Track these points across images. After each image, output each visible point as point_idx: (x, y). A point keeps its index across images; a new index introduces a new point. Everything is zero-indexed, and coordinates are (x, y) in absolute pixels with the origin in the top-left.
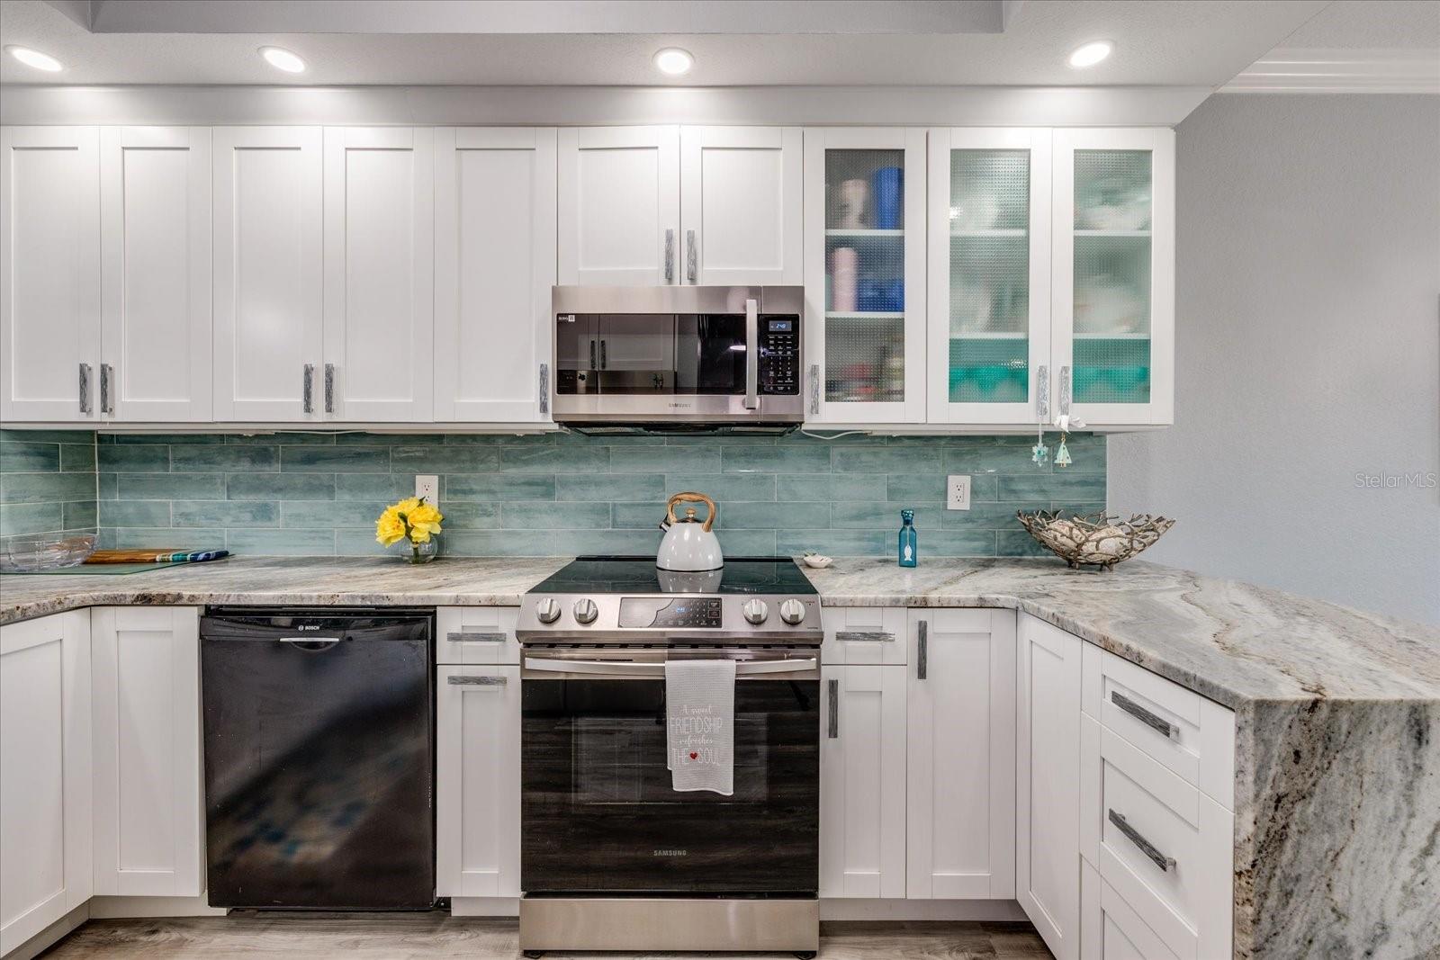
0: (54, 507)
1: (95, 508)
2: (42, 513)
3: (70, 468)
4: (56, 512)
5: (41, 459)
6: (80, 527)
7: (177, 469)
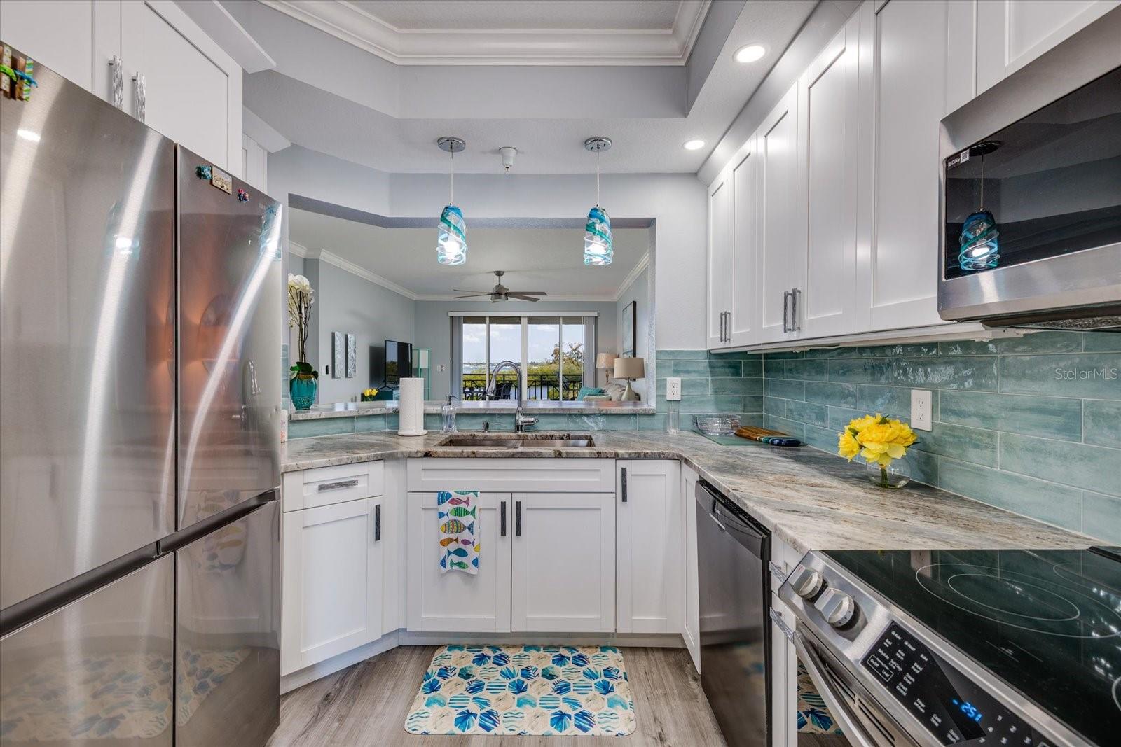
0: (738, 398)
1: (762, 400)
2: (732, 402)
3: (748, 375)
4: (739, 402)
5: (732, 370)
6: (753, 412)
7: (787, 377)
